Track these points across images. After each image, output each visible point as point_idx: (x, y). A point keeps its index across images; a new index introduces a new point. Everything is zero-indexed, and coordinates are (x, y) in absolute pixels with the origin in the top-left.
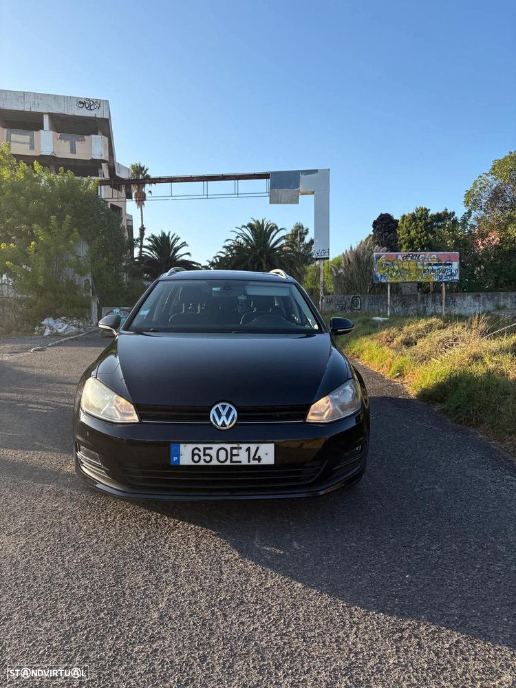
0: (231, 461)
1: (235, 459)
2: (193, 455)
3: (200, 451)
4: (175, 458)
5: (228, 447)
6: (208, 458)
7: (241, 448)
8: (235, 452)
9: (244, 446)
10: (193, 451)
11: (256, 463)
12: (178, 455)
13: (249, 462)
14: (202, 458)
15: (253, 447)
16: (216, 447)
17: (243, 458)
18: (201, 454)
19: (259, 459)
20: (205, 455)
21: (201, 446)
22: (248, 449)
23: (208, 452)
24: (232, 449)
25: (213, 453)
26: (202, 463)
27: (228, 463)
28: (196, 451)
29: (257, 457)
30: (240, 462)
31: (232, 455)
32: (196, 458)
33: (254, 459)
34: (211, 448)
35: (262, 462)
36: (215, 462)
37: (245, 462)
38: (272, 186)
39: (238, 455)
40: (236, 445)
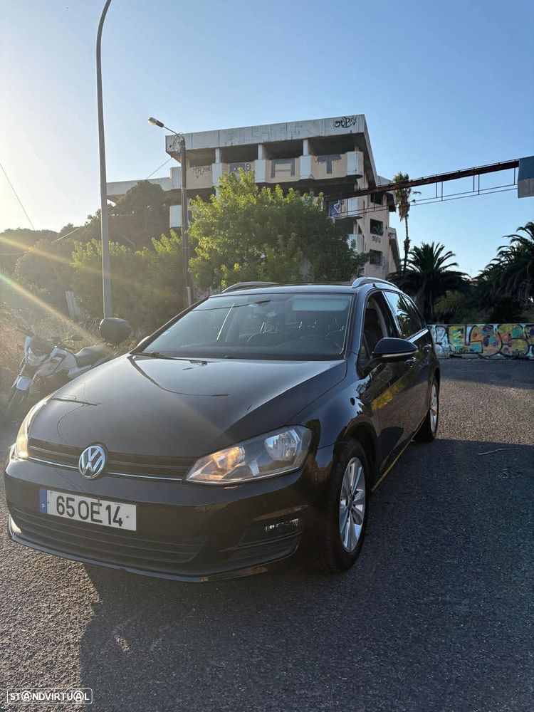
0: (93, 520)
1: (96, 516)
2: (59, 504)
3: (63, 501)
4: (43, 506)
5: (89, 501)
6: (71, 511)
7: (101, 505)
8: (95, 508)
9: (105, 503)
10: (58, 501)
11: (116, 525)
12: (46, 503)
13: (110, 523)
14: (66, 509)
15: (114, 505)
16: (78, 499)
17: (103, 518)
18: (65, 504)
19: (120, 522)
20: (68, 507)
21: (64, 496)
22: (109, 508)
23: (71, 503)
24: (93, 504)
25: (75, 504)
26: (65, 516)
27: (89, 520)
28: (60, 501)
29: (117, 519)
30: (101, 522)
31: (93, 512)
32: (61, 509)
33: (115, 521)
34: (73, 500)
35: (124, 527)
36: (76, 517)
37: (105, 523)
38: (522, 177)
39: (98, 513)
40: (96, 501)
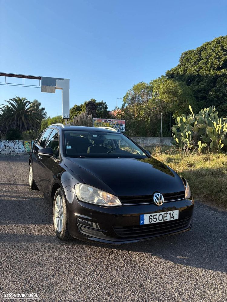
0: (164, 220)
1: (165, 218)
2: (150, 219)
3: (152, 217)
4: (142, 221)
5: (163, 213)
6: (155, 220)
7: (167, 213)
8: (165, 215)
9: (168, 212)
10: (149, 217)
12: (143, 220)
14: (153, 220)
15: (171, 212)
16: (158, 214)
17: (168, 218)
18: (153, 218)
19: (174, 218)
20: (154, 218)
21: (152, 215)
22: (170, 214)
23: (155, 217)
25: (157, 217)
26: (153, 222)
27: (163, 221)
28: (151, 217)
29: (173, 217)
30: (167, 220)
31: (164, 217)
32: (151, 220)
33: (172, 218)
34: (156, 215)
35: (175, 219)
36: (158, 221)
37: (169, 220)
38: (43, 84)
39: (166, 217)
40: (165, 213)
